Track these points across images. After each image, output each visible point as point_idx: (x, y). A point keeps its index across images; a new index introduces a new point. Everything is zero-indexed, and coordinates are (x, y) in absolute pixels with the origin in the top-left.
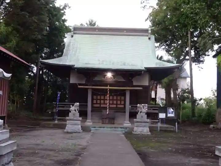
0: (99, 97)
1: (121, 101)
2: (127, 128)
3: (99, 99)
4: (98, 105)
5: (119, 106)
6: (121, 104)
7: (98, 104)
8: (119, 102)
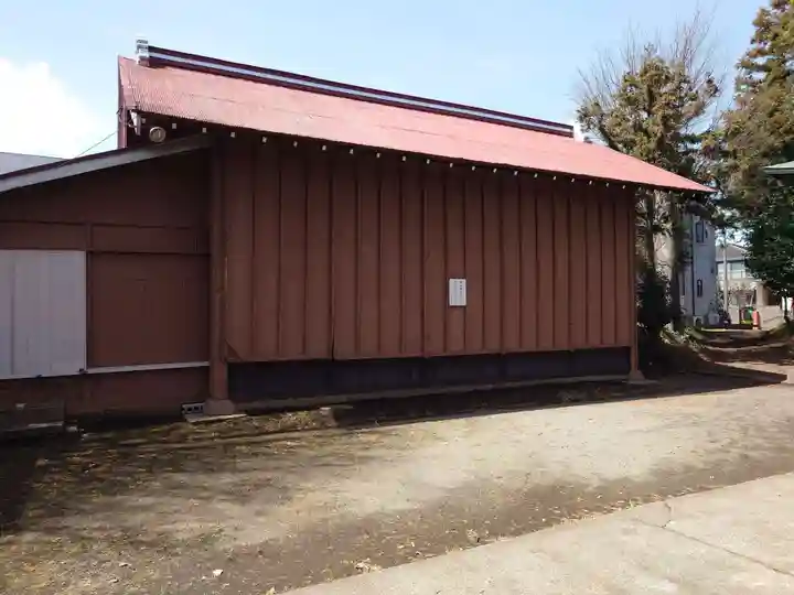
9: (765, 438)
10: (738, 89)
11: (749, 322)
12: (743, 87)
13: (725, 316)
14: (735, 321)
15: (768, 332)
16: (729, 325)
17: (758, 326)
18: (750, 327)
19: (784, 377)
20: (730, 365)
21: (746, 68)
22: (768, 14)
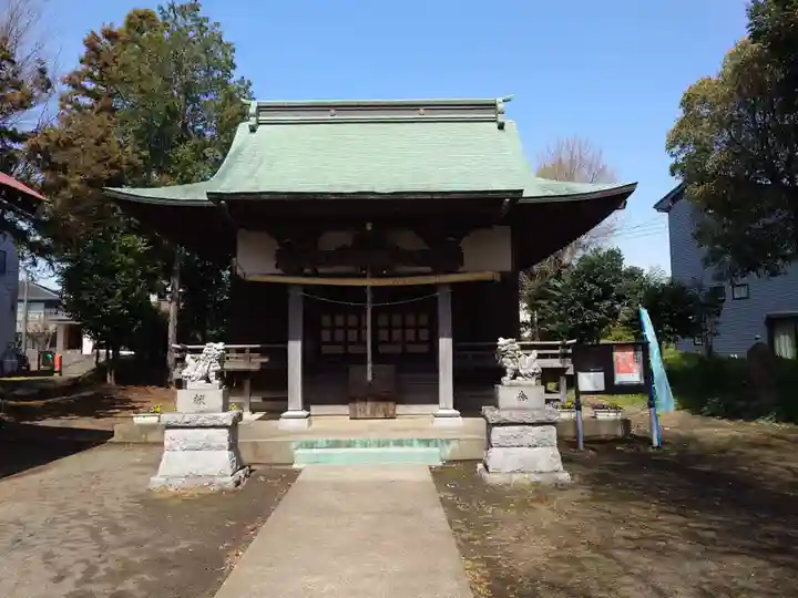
0: (339, 321)
1: (417, 328)
2: (448, 442)
3: (340, 328)
4: (339, 350)
5: (412, 349)
6: (418, 341)
7: (340, 344)
8: (410, 334)
9: (129, 544)
10: (62, 107)
11: (48, 368)
12: (68, 106)
13: (23, 360)
14: (34, 367)
15: (76, 379)
16: (28, 373)
17: (60, 372)
18: (51, 372)
19: (111, 434)
20: (41, 423)
21: (74, 86)
22: (98, 40)
